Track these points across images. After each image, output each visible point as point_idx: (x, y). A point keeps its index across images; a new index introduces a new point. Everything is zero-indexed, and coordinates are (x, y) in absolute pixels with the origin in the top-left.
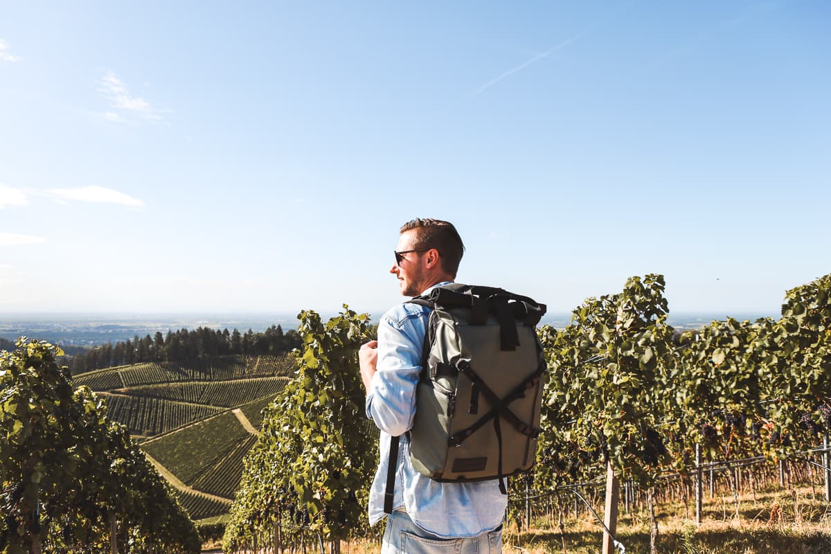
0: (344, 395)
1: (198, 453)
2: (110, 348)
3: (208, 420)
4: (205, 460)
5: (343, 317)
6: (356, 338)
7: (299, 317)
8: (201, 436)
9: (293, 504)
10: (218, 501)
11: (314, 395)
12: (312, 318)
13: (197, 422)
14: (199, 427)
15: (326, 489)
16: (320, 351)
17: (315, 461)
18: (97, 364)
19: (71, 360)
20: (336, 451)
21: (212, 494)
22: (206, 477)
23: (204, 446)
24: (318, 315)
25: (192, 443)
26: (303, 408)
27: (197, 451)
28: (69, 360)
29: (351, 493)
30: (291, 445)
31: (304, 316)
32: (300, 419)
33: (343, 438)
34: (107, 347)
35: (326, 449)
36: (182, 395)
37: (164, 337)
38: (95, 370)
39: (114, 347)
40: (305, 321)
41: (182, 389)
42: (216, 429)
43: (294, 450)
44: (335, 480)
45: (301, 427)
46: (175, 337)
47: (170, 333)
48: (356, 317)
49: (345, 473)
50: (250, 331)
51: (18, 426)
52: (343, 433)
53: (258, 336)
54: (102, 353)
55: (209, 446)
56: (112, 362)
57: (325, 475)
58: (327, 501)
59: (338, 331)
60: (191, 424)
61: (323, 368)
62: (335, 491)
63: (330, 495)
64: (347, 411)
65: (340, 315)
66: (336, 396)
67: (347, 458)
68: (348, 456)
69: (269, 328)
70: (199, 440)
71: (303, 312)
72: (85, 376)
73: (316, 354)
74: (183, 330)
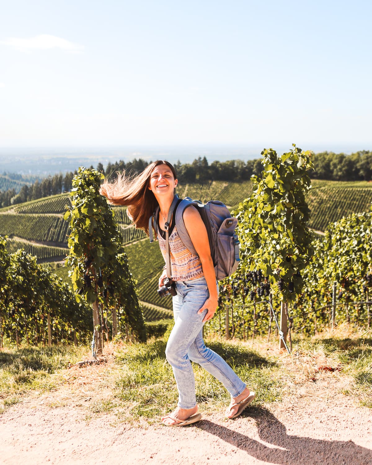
0: (294, 206)
1: (137, 268)
2: (61, 177)
3: (144, 239)
4: (142, 275)
5: (292, 153)
6: (303, 168)
7: (262, 153)
8: (139, 254)
9: (248, 287)
10: (154, 309)
11: (271, 206)
12: (271, 154)
13: (135, 241)
14: (137, 246)
15: (280, 268)
16: (278, 176)
17: (274, 249)
18: (51, 191)
19: (31, 187)
20: (289, 243)
21: (149, 302)
22: (144, 288)
23: (141, 262)
24: (275, 152)
25: (131, 260)
26: (262, 216)
27: (136, 266)
28: (29, 187)
29: (298, 271)
30: (251, 243)
31: (265, 152)
32: (260, 224)
33: (293, 235)
34: (59, 176)
35: (282, 241)
36: (122, 218)
37: (105, 167)
38: (50, 195)
39: (64, 177)
40: (266, 156)
41: (121, 213)
42: (151, 248)
43: (253, 246)
44: (287, 262)
45: (261, 228)
46: (114, 167)
47: (109, 164)
48: (303, 153)
49: (295, 257)
50: (179, 163)
51: (88, 222)
52: (293, 232)
53: (186, 167)
54: (55, 182)
55: (146, 262)
56: (63, 189)
57: (279, 259)
58: (282, 276)
59: (290, 162)
60: (130, 243)
61: (279, 187)
62: (288, 269)
63: (284, 272)
64: (296, 217)
65: (290, 151)
66: (288, 206)
67: (296, 248)
68: (296, 246)
69: (196, 160)
70: (137, 256)
71: (265, 150)
72: (43, 200)
73: (274, 178)
74: (120, 161)
